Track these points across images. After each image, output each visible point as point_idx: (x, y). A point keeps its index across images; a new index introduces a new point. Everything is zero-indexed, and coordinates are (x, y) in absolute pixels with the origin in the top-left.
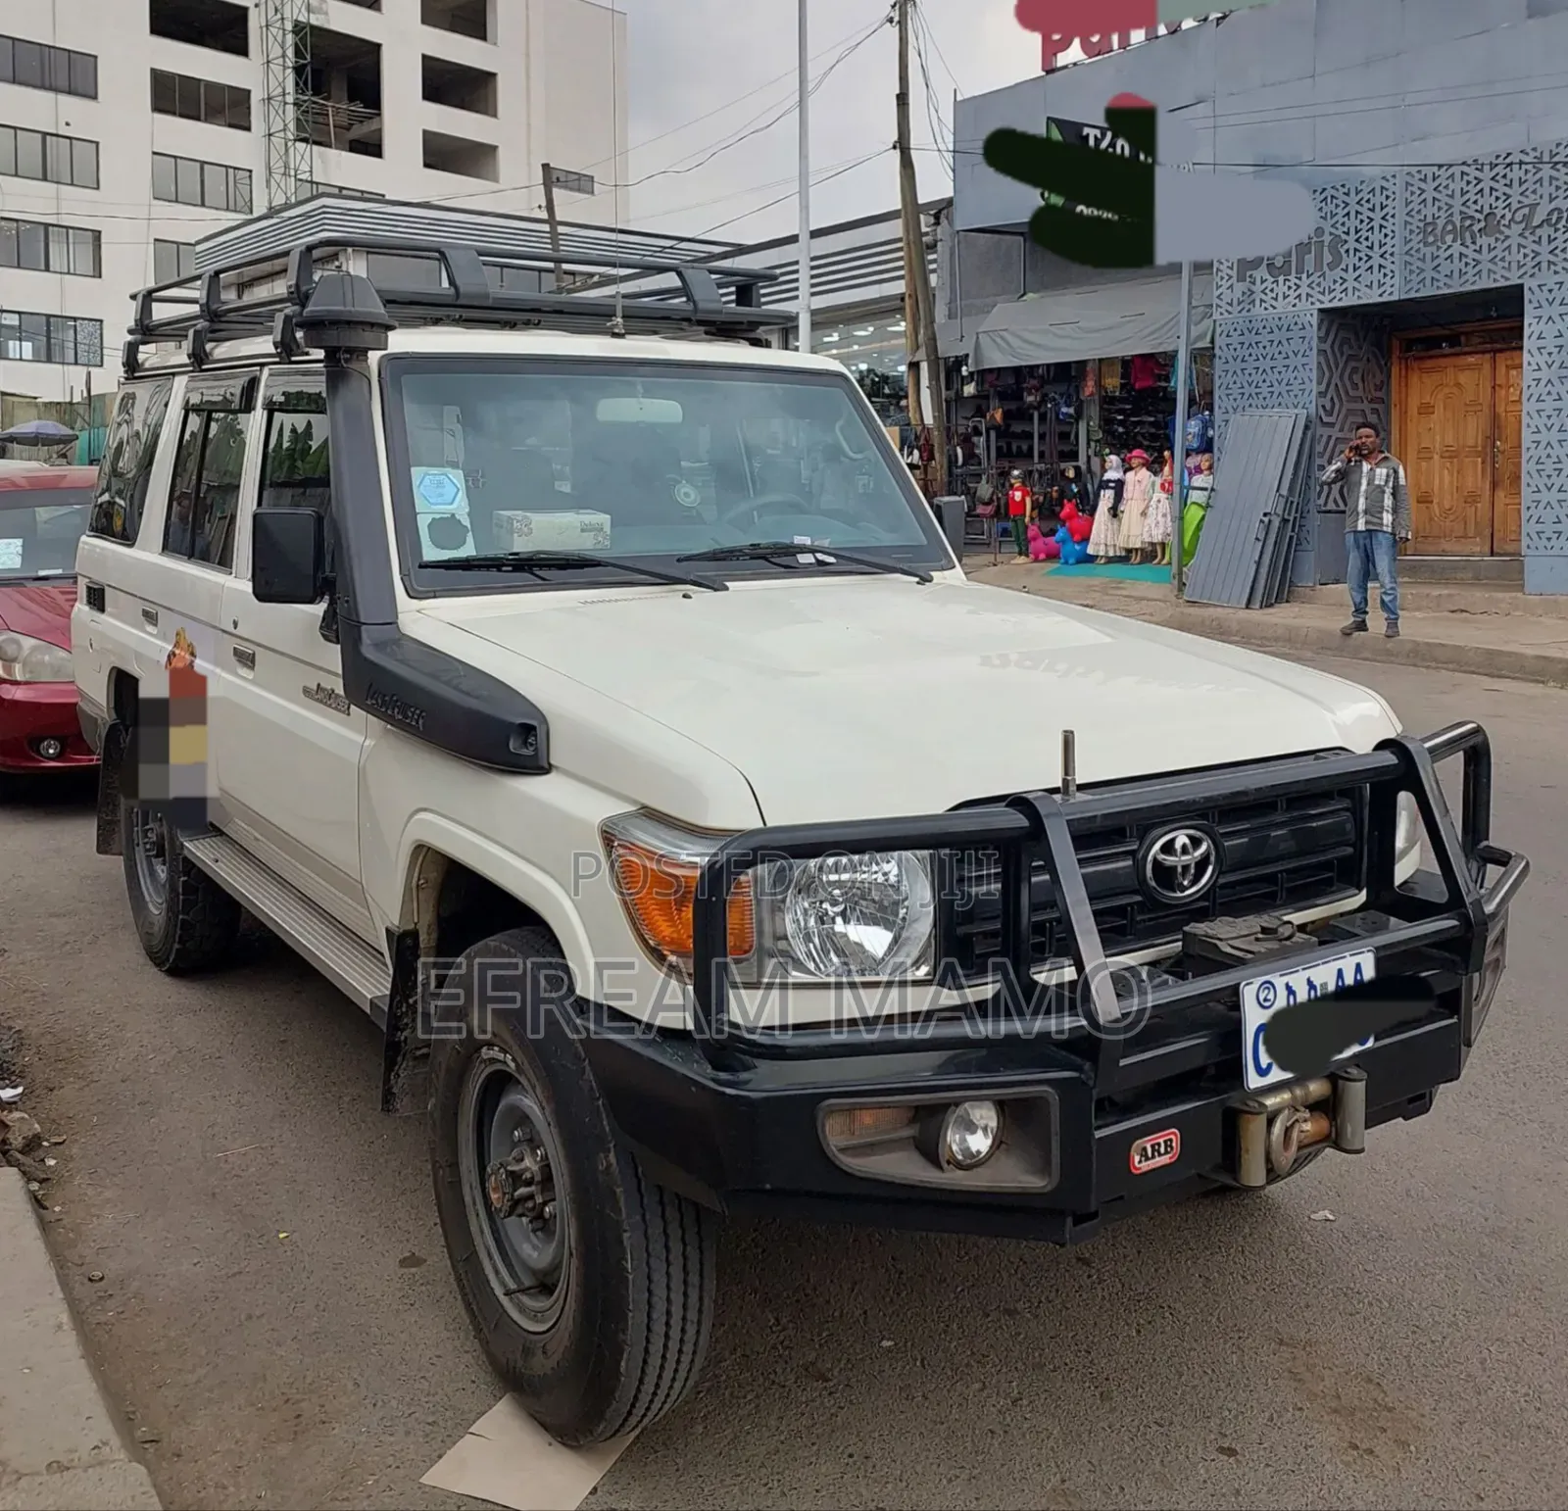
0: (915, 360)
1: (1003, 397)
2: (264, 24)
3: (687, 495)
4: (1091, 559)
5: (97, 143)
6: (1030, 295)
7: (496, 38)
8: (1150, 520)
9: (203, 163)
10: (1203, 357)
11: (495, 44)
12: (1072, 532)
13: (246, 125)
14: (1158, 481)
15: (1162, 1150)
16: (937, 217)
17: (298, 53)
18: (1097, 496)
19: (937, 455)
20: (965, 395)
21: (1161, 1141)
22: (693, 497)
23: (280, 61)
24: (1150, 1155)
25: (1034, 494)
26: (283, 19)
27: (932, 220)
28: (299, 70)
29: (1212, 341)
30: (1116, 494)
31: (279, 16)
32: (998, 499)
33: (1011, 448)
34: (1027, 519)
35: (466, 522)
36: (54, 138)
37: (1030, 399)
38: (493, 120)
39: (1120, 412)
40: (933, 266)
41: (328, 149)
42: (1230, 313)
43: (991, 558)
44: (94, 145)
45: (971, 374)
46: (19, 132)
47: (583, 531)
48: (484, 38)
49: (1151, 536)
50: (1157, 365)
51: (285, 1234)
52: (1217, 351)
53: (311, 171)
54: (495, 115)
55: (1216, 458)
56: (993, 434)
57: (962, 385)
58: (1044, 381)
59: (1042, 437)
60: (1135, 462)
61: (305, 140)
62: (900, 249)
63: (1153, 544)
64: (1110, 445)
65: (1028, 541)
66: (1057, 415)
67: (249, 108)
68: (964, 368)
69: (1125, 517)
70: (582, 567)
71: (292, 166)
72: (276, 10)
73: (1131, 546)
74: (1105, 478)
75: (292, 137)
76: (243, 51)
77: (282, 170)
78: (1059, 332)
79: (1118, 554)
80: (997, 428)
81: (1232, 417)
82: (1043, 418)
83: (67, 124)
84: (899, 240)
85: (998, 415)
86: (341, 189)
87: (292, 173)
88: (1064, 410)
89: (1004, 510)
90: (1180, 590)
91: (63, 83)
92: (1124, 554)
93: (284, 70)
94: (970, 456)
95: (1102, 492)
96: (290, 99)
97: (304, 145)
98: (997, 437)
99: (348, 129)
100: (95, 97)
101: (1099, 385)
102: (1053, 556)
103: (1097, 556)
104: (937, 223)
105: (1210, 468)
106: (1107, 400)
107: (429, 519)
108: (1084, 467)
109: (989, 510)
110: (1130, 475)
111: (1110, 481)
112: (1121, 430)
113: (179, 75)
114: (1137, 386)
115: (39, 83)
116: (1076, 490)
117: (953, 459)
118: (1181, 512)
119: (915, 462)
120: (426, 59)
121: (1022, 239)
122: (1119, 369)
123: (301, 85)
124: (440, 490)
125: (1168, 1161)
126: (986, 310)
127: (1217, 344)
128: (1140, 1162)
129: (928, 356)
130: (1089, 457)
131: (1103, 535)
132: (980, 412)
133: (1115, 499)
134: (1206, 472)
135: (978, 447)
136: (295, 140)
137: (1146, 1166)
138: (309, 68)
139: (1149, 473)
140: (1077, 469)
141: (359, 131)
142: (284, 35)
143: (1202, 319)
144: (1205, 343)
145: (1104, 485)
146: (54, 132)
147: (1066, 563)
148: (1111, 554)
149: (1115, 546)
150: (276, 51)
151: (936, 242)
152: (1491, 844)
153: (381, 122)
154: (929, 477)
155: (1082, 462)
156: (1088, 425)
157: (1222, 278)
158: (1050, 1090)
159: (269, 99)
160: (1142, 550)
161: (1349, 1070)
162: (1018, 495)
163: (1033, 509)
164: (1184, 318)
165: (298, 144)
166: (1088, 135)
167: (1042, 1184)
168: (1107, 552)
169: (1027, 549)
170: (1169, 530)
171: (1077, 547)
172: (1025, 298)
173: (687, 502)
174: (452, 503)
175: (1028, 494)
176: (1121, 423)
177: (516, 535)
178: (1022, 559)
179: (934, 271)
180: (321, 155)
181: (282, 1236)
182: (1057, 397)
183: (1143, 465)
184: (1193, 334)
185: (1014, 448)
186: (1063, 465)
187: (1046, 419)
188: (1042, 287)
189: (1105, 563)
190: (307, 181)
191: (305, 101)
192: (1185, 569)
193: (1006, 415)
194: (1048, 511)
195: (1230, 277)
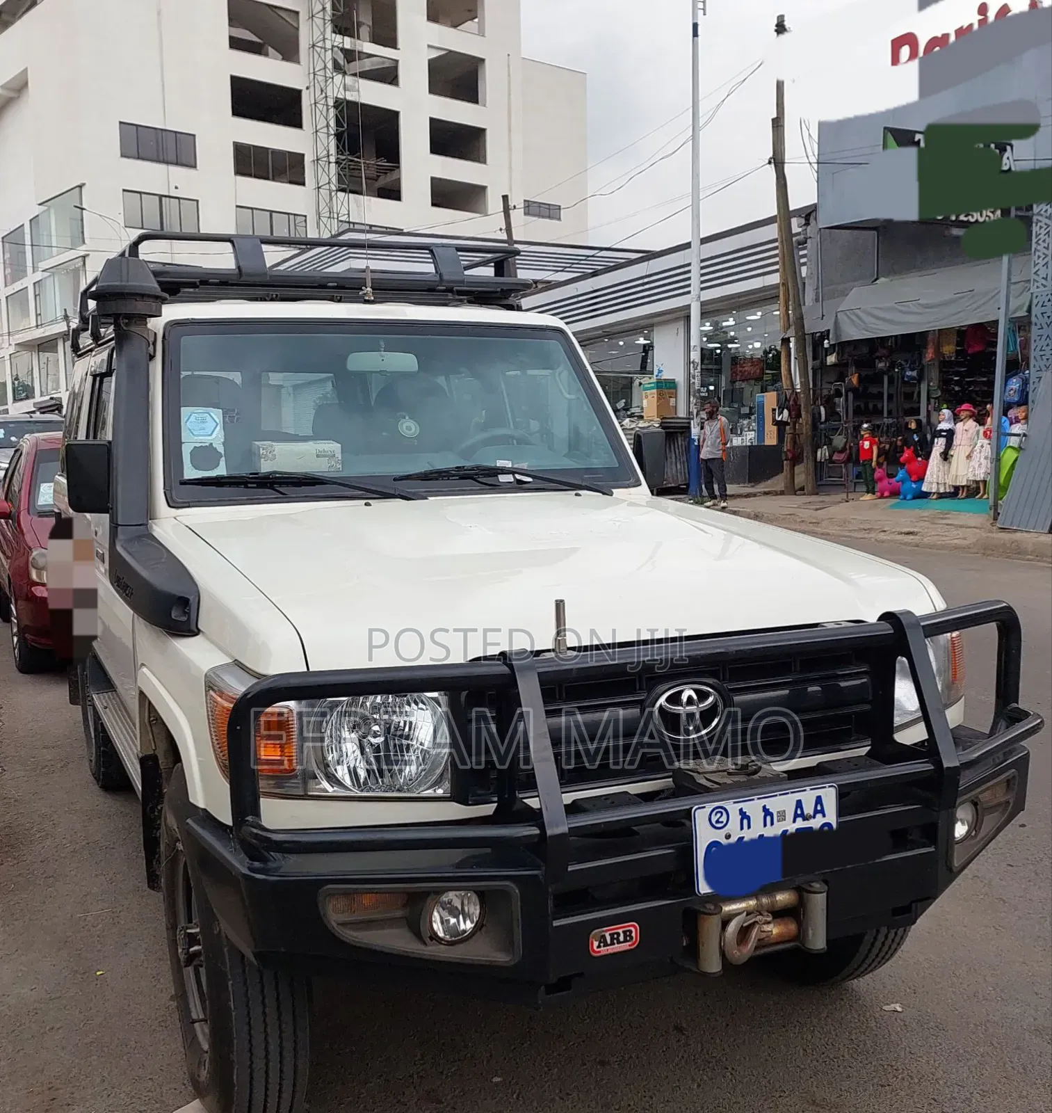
0: (787, 336)
1: (860, 364)
2: (313, 102)
3: (409, 428)
4: (925, 495)
5: (197, 201)
6: (882, 280)
7: (485, 100)
8: (974, 463)
9: (271, 212)
10: (1021, 325)
11: (485, 106)
12: (909, 473)
13: (301, 180)
14: (982, 429)
15: (621, 938)
16: (807, 218)
17: (338, 123)
18: (933, 442)
19: (803, 413)
20: (828, 364)
21: (620, 931)
22: (413, 429)
23: (325, 130)
24: (609, 942)
25: (881, 443)
26: (326, 97)
27: (803, 221)
28: (338, 136)
29: (1029, 310)
30: (947, 442)
31: (324, 95)
32: (851, 447)
33: (866, 406)
34: (874, 464)
35: (221, 449)
36: (168, 199)
37: (881, 365)
38: (484, 165)
39: (957, 374)
40: (803, 260)
41: (361, 197)
42: (1045, 286)
43: (844, 496)
44: (195, 203)
45: (833, 346)
46: (143, 195)
47: (318, 456)
48: (476, 102)
49: (974, 475)
50: (983, 333)
51: (101, 973)
52: (1034, 319)
53: (349, 214)
54: (485, 162)
55: (1030, 409)
56: (851, 396)
57: (826, 356)
58: (892, 351)
59: (890, 397)
60: (963, 415)
61: (343, 190)
62: (776, 248)
63: (977, 482)
64: (947, 402)
65: (875, 482)
66: (903, 378)
67: (304, 168)
68: (826, 341)
69: (954, 460)
70: (314, 484)
71: (335, 211)
72: (322, 91)
73: (958, 484)
74: (938, 428)
75: (334, 189)
76: (297, 124)
77: (328, 215)
78: (903, 308)
79: (948, 491)
80: (854, 390)
81: (1043, 374)
82: (891, 382)
83: (176, 188)
84: (775, 241)
85: (855, 380)
86: (371, 226)
87: (336, 216)
88: (909, 373)
89: (854, 456)
90: (995, 519)
91: (172, 157)
92: (952, 490)
93: (328, 137)
94: (832, 414)
95: (936, 440)
96: (333, 159)
97: (343, 194)
98: (855, 398)
99: (376, 180)
100: (194, 166)
101: (938, 351)
102: (895, 493)
103: (931, 493)
104: (807, 224)
105: (1026, 418)
106: (945, 365)
107: (191, 447)
108: (924, 420)
109: (842, 457)
110: (960, 425)
111: (942, 431)
112: (957, 388)
113: (254, 146)
114: (970, 352)
115: (155, 158)
116: (917, 439)
117: (817, 415)
118: (998, 454)
119: (785, 420)
120: (433, 121)
121: (876, 233)
122: (954, 338)
123: (341, 148)
124: (203, 425)
125: (629, 948)
126: (844, 294)
127: (1033, 313)
128: (599, 947)
129: (796, 333)
130: (928, 412)
131: (936, 475)
132: (841, 378)
133: (946, 445)
134: (1023, 421)
135: (839, 406)
136: (337, 191)
137: (604, 950)
138: (346, 134)
139: (975, 423)
140: (919, 422)
141: (383, 181)
142: (328, 110)
143: (1022, 293)
144: (1023, 313)
145: (938, 434)
146: (167, 194)
147: (905, 499)
148: (942, 490)
149: (945, 484)
150: (322, 123)
151: (806, 239)
152: (1020, 706)
153: (400, 173)
154: (797, 432)
155: (923, 416)
156: (929, 385)
157: (1039, 257)
158: (512, 885)
159: (318, 160)
160: (968, 487)
161: (812, 884)
162: (867, 445)
163: (878, 456)
164: (1004, 293)
165: (339, 193)
166: (919, 140)
167: (508, 959)
168: (938, 489)
169: (874, 488)
170: (989, 471)
171: (914, 486)
172: (877, 282)
173: (407, 433)
174: (211, 435)
175: (875, 443)
176: (957, 383)
177: (262, 460)
178: (868, 497)
179: (804, 264)
180: (356, 201)
181: (98, 973)
182: (903, 363)
183: (971, 417)
184: (1012, 306)
185: (871, 406)
186: (907, 419)
187: (893, 383)
188: (892, 272)
189: (936, 499)
190: (345, 222)
191: (344, 160)
192: (1000, 502)
193: (860, 380)
194: (891, 457)
195: (1046, 256)
